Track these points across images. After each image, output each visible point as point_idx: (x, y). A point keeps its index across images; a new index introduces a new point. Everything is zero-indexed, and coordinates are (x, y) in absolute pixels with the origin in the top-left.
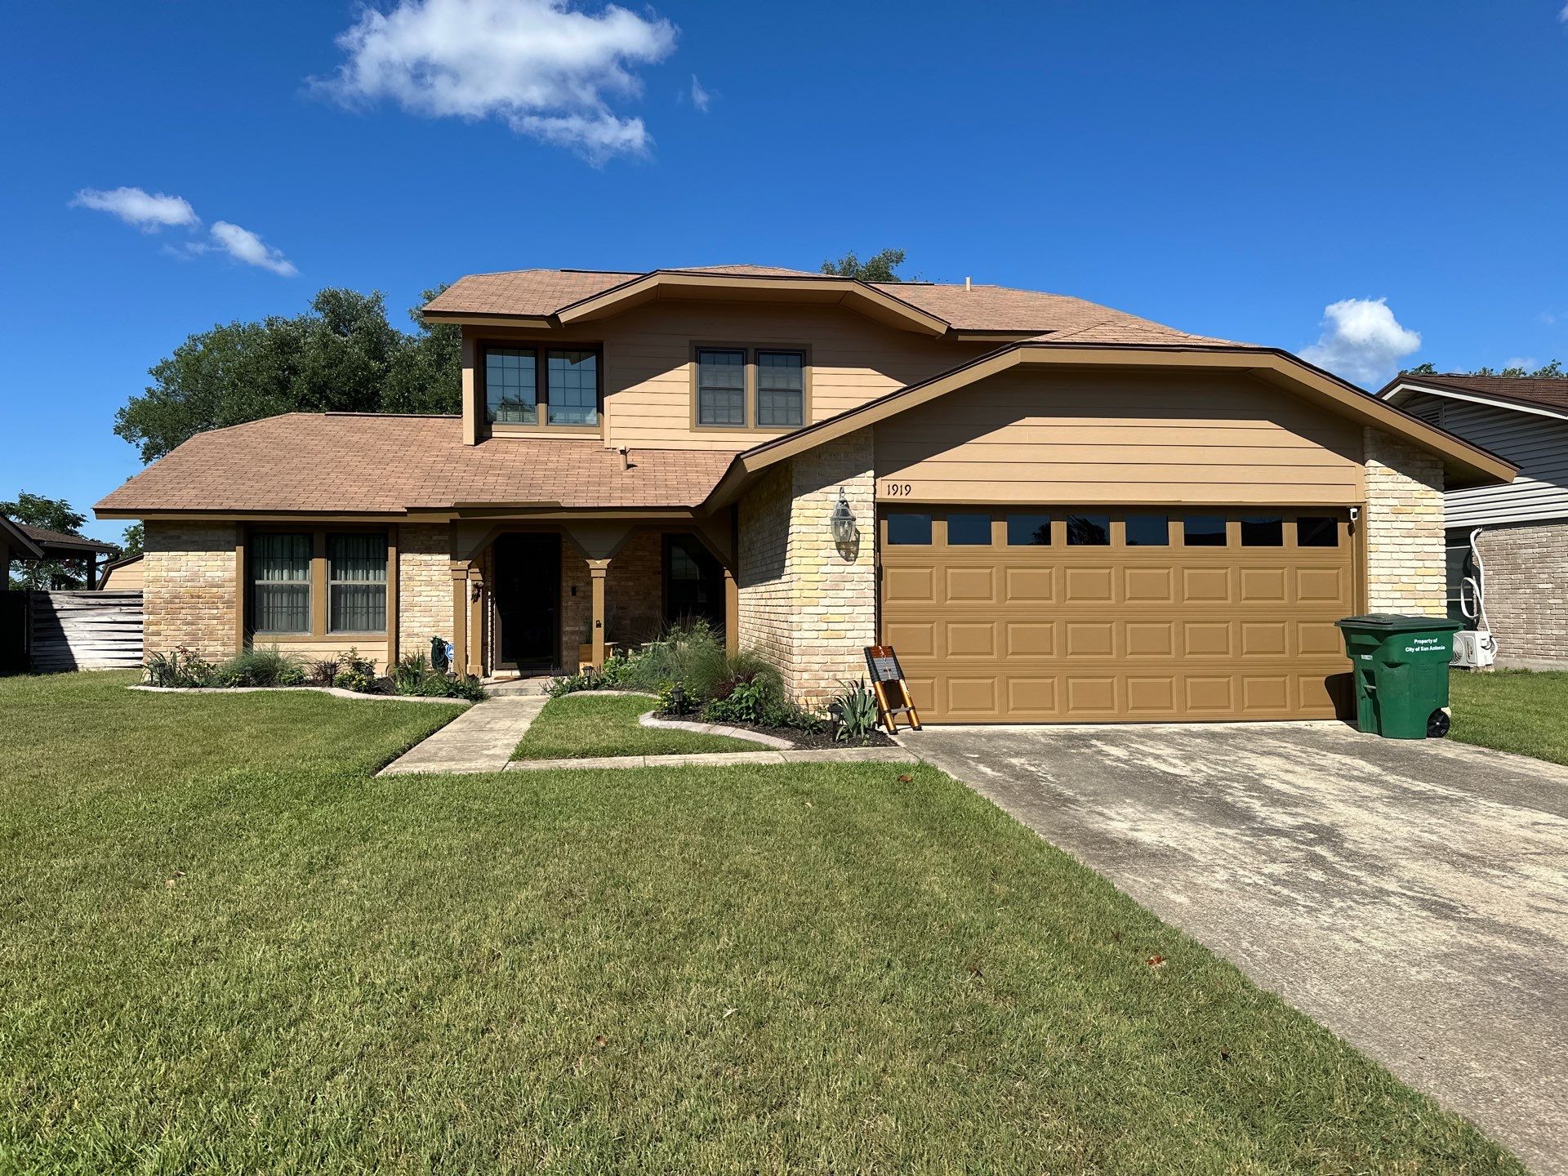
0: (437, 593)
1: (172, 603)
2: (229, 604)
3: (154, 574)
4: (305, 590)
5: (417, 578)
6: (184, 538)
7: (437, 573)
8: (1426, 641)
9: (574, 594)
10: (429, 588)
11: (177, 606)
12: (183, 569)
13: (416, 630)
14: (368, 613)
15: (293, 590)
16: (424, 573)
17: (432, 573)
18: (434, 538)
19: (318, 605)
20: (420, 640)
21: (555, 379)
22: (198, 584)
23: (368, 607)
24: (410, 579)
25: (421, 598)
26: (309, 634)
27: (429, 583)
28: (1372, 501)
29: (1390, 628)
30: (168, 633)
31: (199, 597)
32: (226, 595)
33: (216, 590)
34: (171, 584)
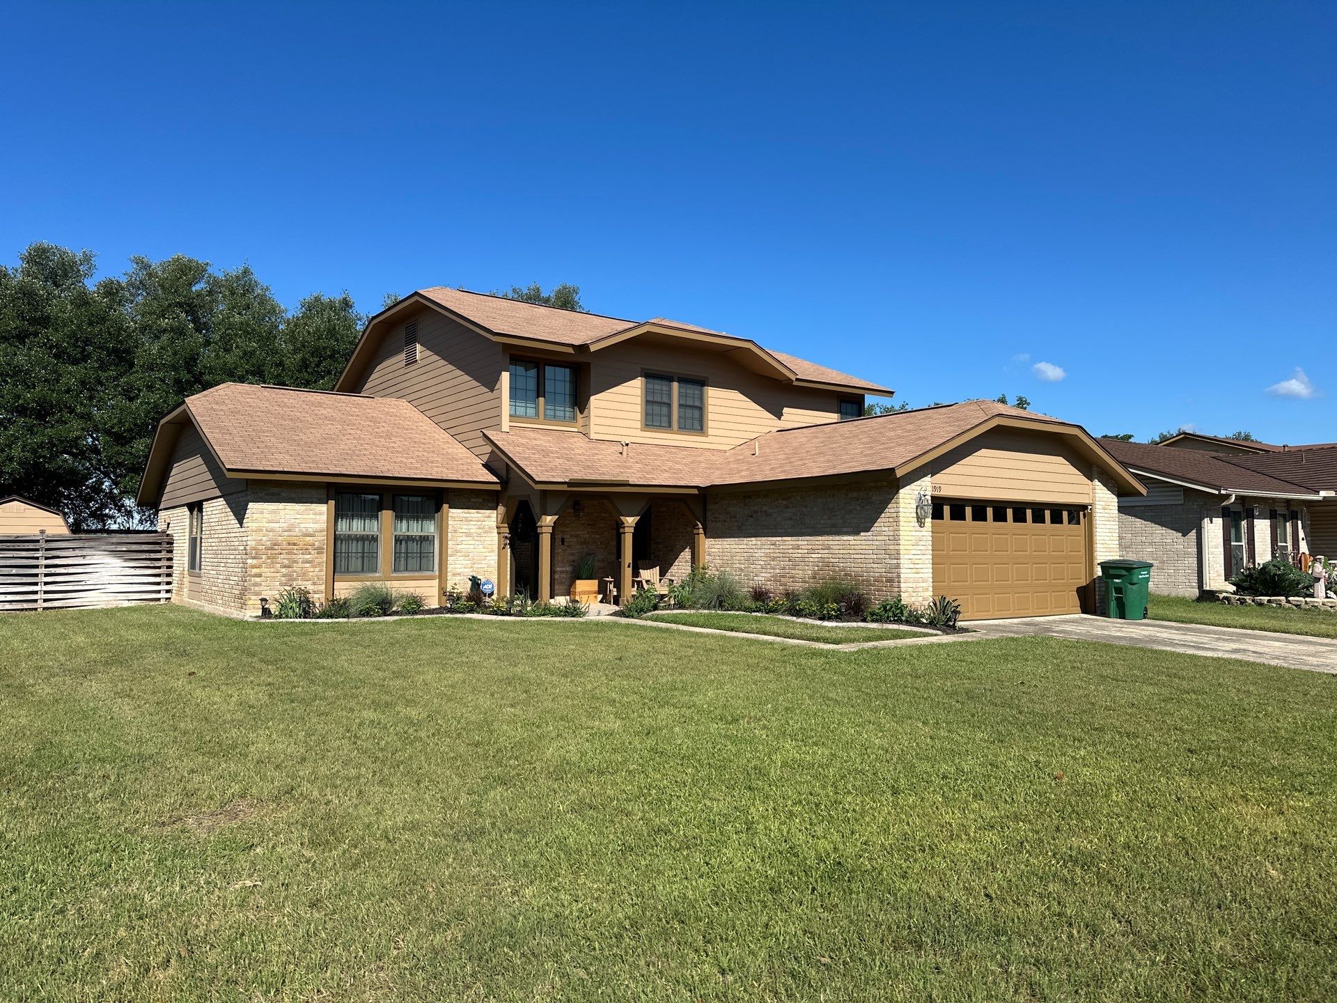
1: (272, 549)
2: (319, 550)
3: (257, 525)
4: (374, 539)
5: (460, 531)
7: (474, 527)
10: (468, 539)
13: (459, 571)
14: (421, 558)
16: (465, 527)
17: (470, 527)
19: (385, 551)
20: (462, 578)
21: (549, 386)
22: (294, 534)
23: (421, 553)
24: (455, 531)
25: (463, 546)
26: (376, 574)
28: (1097, 503)
30: (269, 574)
31: (295, 544)
32: (317, 543)
33: (308, 539)
34: (271, 534)
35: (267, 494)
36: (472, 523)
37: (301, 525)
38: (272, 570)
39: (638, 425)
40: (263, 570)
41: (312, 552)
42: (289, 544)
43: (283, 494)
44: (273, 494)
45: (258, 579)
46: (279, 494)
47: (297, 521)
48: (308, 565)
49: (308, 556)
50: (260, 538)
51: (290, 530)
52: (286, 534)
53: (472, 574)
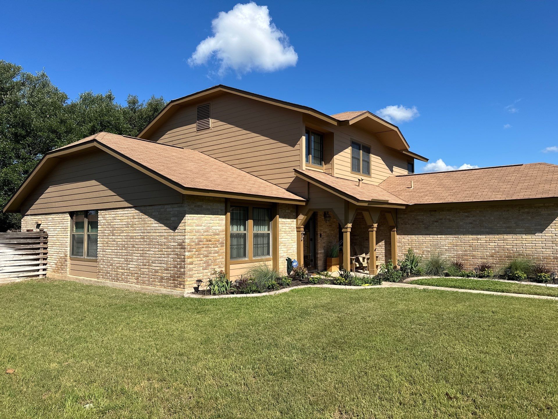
0: (287, 237)
1: (198, 244)
2: (222, 244)
3: (190, 228)
4: (245, 236)
5: (282, 230)
7: (287, 227)
11: (201, 246)
12: (203, 224)
14: (263, 247)
16: (284, 228)
18: (287, 211)
19: (250, 244)
20: (283, 259)
22: (209, 234)
23: (263, 244)
25: (283, 240)
26: (247, 259)
27: (285, 232)
31: (210, 241)
32: (220, 240)
33: (217, 237)
34: (198, 234)
35: (195, 206)
36: (287, 225)
37: (213, 228)
38: (199, 259)
39: (349, 169)
40: (194, 259)
41: (219, 246)
42: (207, 241)
43: (204, 206)
44: (199, 206)
45: (191, 266)
46: (202, 206)
47: (211, 225)
48: (216, 255)
49: (216, 249)
50: (191, 237)
51: (207, 231)
52: (205, 233)
53: (287, 256)
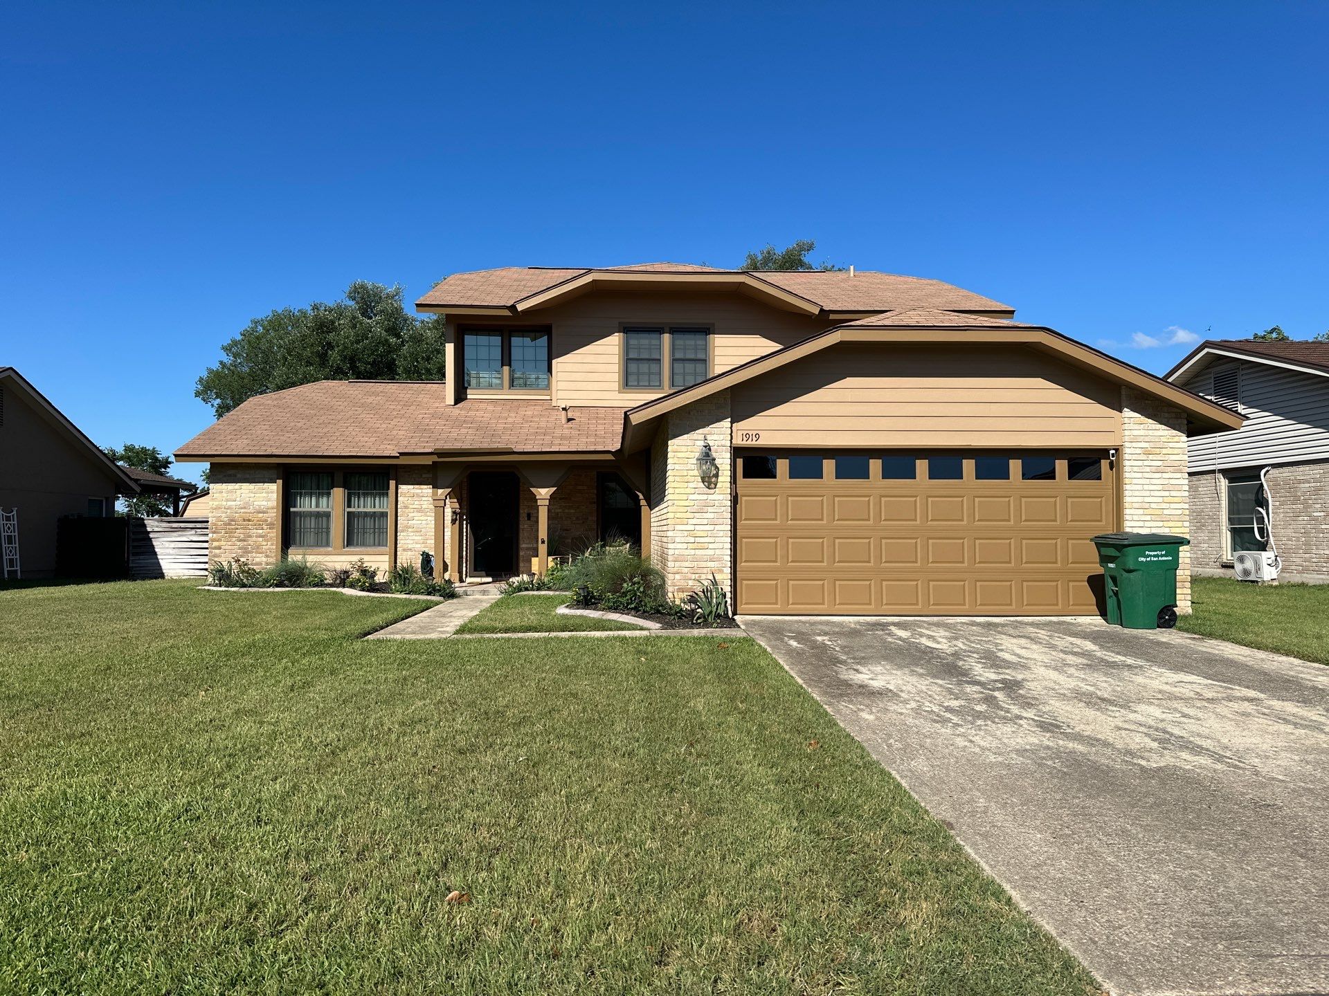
0: (426, 518)
1: (230, 524)
2: (271, 526)
3: (217, 503)
4: (327, 515)
5: (411, 506)
6: (239, 476)
7: (426, 503)
8: (1155, 553)
9: (529, 519)
10: (420, 514)
11: (233, 527)
12: (238, 499)
13: (410, 546)
14: (374, 533)
15: (318, 515)
16: (416, 503)
17: (422, 503)
18: (424, 476)
19: (337, 527)
20: (413, 553)
21: (516, 354)
22: (249, 511)
23: (375, 529)
24: (406, 507)
25: (414, 522)
26: (330, 549)
27: (420, 510)
28: (1127, 444)
29: (1126, 542)
30: (227, 547)
34: (229, 511)
36: (424, 499)
38: (230, 543)
39: (616, 386)
40: (223, 543)
41: (265, 527)
42: (245, 520)
44: (230, 476)
45: (217, 551)
47: (251, 499)
48: (261, 539)
49: (261, 531)
50: (219, 515)
51: (245, 508)
52: (242, 510)
